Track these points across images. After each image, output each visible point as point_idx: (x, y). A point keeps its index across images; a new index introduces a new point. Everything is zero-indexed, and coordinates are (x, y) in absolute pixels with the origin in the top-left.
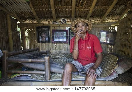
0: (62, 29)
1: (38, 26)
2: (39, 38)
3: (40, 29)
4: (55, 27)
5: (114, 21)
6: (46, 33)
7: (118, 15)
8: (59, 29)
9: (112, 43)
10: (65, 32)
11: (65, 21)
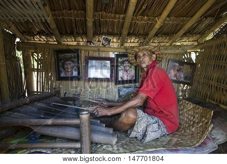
2: (59, 72)
3: (61, 56)
4: (90, 52)
6: (73, 62)
9: (189, 82)
10: (108, 62)
11: (109, 41)
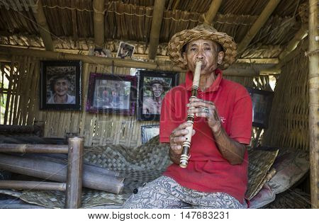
0: (121, 72)
1: (45, 59)
2: (45, 96)
3: (51, 70)
4: (99, 67)
5: (268, 61)
6: (69, 80)
7: (277, 44)
8: (109, 71)
10: (128, 84)
11: (131, 50)
